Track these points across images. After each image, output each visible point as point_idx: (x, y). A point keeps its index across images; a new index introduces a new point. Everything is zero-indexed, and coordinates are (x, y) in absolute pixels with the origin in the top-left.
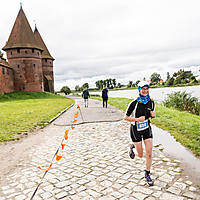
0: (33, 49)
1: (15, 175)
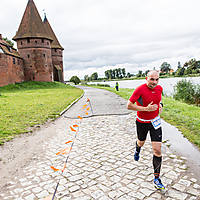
0: (43, 39)
1: (31, 168)
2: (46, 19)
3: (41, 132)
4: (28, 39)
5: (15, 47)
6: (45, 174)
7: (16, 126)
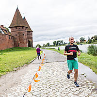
0: (23, 27)
2: (24, 18)
4: (16, 27)
5: (10, 31)
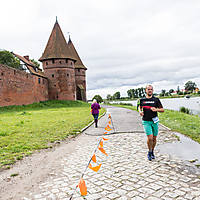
3: (61, 148)
4: (53, 60)
6: (61, 191)
7: (37, 141)
